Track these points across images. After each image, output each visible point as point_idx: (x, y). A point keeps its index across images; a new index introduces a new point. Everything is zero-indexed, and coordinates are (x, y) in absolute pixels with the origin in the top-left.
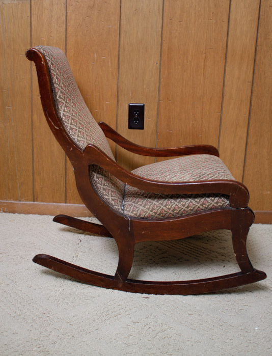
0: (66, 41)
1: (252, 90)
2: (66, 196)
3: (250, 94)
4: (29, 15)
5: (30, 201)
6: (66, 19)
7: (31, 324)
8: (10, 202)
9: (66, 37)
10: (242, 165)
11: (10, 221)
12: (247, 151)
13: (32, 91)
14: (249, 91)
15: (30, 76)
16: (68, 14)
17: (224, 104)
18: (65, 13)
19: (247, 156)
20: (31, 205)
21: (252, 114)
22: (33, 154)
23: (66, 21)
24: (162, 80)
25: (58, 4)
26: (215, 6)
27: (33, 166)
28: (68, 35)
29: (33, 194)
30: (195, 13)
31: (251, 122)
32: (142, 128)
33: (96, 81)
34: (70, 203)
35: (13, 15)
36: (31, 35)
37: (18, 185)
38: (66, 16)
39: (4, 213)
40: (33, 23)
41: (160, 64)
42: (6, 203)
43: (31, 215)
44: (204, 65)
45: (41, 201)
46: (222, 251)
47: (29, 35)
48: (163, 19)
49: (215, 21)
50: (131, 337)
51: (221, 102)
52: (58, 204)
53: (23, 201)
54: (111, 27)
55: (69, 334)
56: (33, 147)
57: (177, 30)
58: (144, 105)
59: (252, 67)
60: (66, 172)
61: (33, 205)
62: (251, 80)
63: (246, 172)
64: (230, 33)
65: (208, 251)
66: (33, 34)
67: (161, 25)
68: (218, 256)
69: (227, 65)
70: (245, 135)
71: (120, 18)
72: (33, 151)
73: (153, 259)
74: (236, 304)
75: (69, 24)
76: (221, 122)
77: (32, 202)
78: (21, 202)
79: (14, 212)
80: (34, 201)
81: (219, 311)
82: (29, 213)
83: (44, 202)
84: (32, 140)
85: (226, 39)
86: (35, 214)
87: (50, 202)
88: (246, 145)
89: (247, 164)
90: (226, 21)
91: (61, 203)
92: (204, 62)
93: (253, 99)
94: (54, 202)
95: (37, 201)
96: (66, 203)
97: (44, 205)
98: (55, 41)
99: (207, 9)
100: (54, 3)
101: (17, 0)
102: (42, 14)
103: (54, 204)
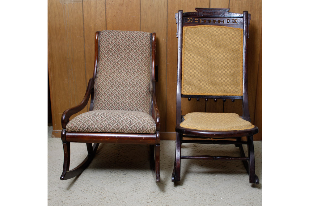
4: (82, 11)
6: (106, 13)
9: (106, 24)
13: (85, 59)
15: (84, 50)
16: (107, 10)
18: (105, 9)
23: (106, 14)
24: (168, 50)
25: (100, 3)
26: (201, 2)
28: (107, 23)
30: (188, 7)
32: (157, 81)
35: (71, 11)
36: (83, 24)
38: (106, 11)
40: (85, 16)
41: (167, 40)
47: (82, 23)
48: (167, 11)
54: (134, 17)
58: (157, 66)
66: (84, 23)
67: (166, 15)
71: (140, 11)
75: (108, 16)
98: (99, 27)
99: (196, 4)
100: (98, 2)
101: (74, 1)
102: (90, 10)
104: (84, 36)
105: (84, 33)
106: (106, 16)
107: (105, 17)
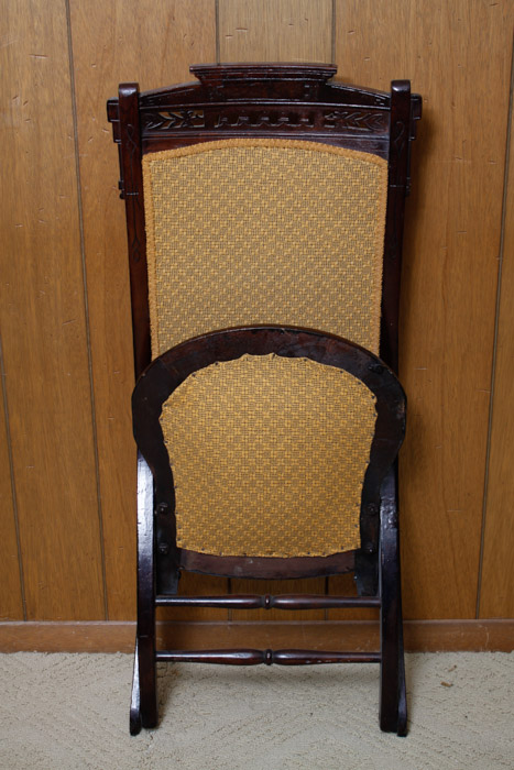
0: (82, 232)
2: (106, 604)
5: (17, 619)
6: (78, 174)
9: (82, 219)
16: (84, 162)
18: (74, 160)
20: (17, 629)
23: (79, 181)
25: (52, 137)
26: (470, 122)
27: (18, 538)
28: (86, 216)
29: (23, 601)
34: (117, 620)
38: (78, 167)
43: (20, 653)
44: (444, 274)
45: (44, 618)
49: (470, 162)
51: (489, 364)
52: (88, 623)
56: (14, 490)
60: (103, 548)
61: (23, 628)
72: (15, 501)
75: (86, 188)
77: (22, 623)
80: (25, 619)
82: (15, 650)
83: (51, 620)
84: (12, 476)
85: (499, 206)
86: (30, 650)
87: (66, 619)
90: (500, 160)
92: (445, 267)
94: (76, 619)
95: (33, 618)
96: (106, 619)
97: (52, 627)
98: (53, 232)
100: (42, 134)
102: (14, 164)
103: (78, 623)
106: (80, 190)
107: (75, 192)
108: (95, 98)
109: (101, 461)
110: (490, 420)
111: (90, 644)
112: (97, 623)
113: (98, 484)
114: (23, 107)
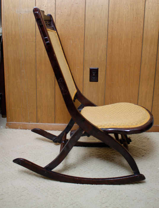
1: (157, 59)
2: (55, 120)
3: (155, 62)
4: (35, 20)
5: (35, 122)
7: (47, 193)
8: (24, 123)
10: (152, 100)
11: (25, 134)
12: (154, 93)
13: (36, 62)
14: (155, 60)
15: (35, 54)
16: (56, 19)
17: (142, 67)
19: (154, 95)
20: (35, 125)
21: (157, 72)
22: (37, 96)
24: (108, 55)
26: (136, 14)
27: (37, 103)
29: (37, 118)
30: (126, 18)
31: (156, 77)
32: (97, 81)
33: (71, 55)
34: (57, 123)
35: (26, 20)
36: (36, 31)
37: (28, 114)
39: (20, 130)
41: (107, 46)
42: (22, 124)
44: (131, 46)
45: (41, 122)
46: (144, 148)
47: (35, 31)
48: (108, 22)
49: (136, 22)
50: (104, 199)
51: (140, 66)
53: (31, 123)
54: (80, 26)
55: (69, 198)
56: (36, 92)
57: (116, 27)
58: (98, 68)
59: (157, 47)
60: (55, 106)
61: (37, 125)
62: (156, 54)
63: (154, 104)
64: (144, 28)
65: (136, 148)
67: (107, 25)
68: (142, 151)
69: (143, 46)
70: (153, 84)
71: (85, 21)
72: (37, 95)
73: (107, 153)
74: (157, 178)
76: (140, 77)
77: (36, 123)
78: (30, 123)
79: (26, 129)
80: (37, 123)
81: (149, 182)
84: (36, 89)
85: (142, 32)
87: (46, 123)
88: (154, 89)
89: (154, 99)
90: (143, 22)
91: (52, 123)
92: (131, 44)
93: (157, 64)
94: (48, 123)
95: (39, 122)
96: (55, 123)
97: (43, 124)
99: (132, 16)
101: (28, 12)
103: (49, 124)
104: (36, 41)
105: (36, 39)
108: (60, 6)
109: (56, 86)
110: (140, 79)
111: (51, 128)
112: (52, 124)
113: (55, 91)
114: (45, 7)
